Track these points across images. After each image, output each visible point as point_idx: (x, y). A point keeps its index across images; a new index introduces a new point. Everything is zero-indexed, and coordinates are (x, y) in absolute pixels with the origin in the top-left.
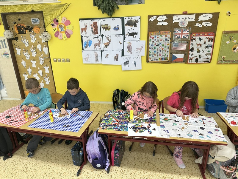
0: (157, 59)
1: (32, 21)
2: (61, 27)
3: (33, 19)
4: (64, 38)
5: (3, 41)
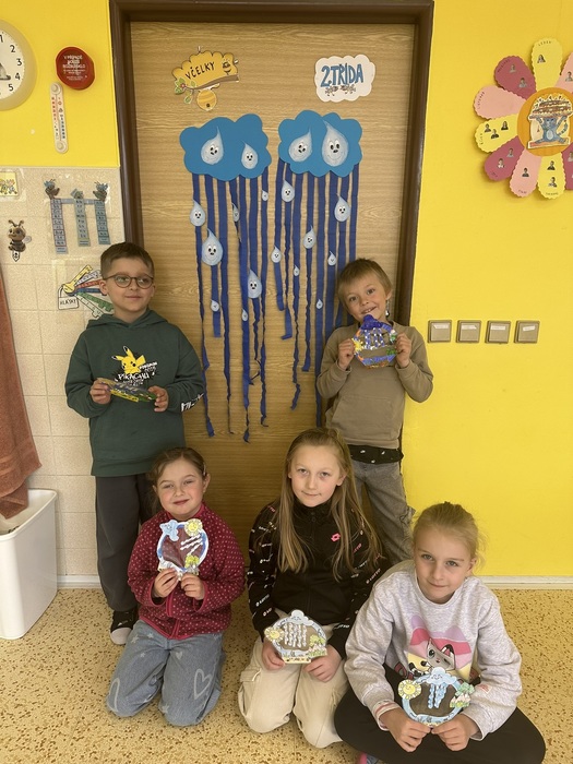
1: (319, 77)
2: (551, 113)
3: (334, 61)
4: (545, 190)
5: (89, 195)
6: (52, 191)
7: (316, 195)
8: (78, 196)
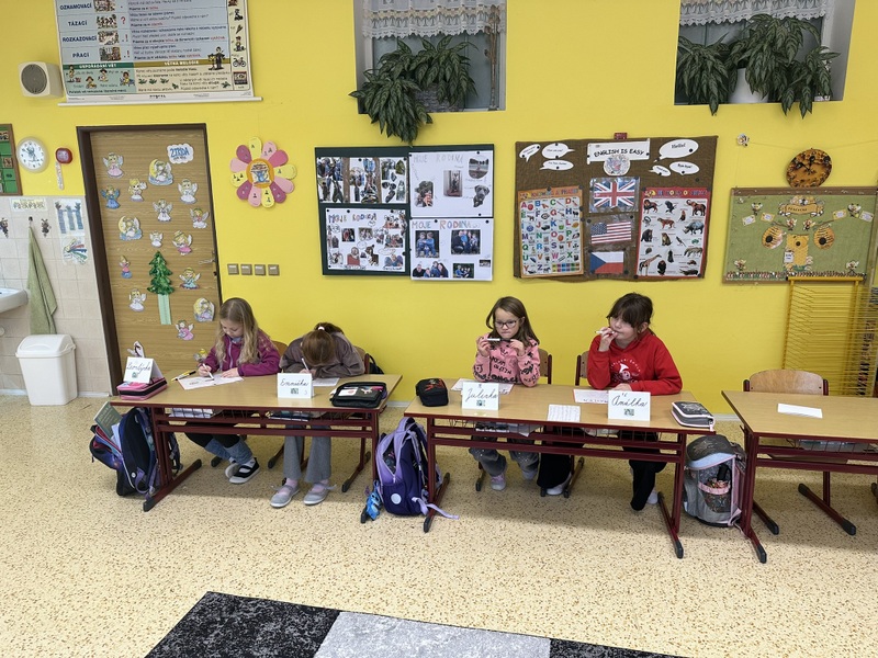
0: (547, 270)
2: (259, 169)
3: (175, 147)
4: (265, 202)
5: (73, 208)
6: (58, 206)
8: (69, 208)
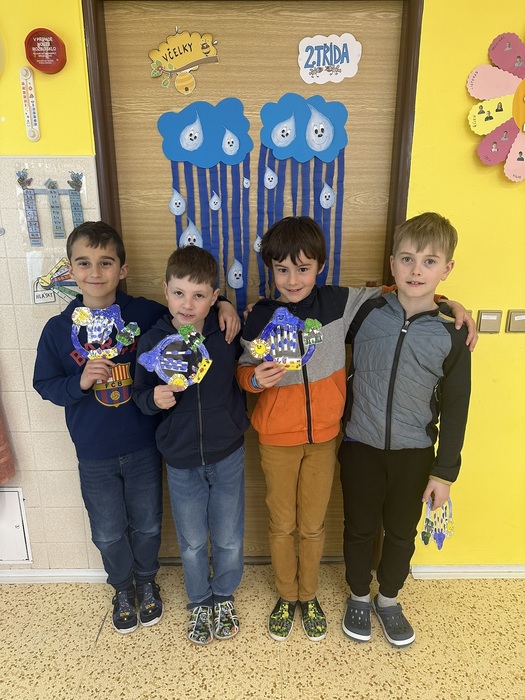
1: (303, 57)
3: (319, 40)
5: (64, 185)
7: (300, 181)
8: (52, 186)
